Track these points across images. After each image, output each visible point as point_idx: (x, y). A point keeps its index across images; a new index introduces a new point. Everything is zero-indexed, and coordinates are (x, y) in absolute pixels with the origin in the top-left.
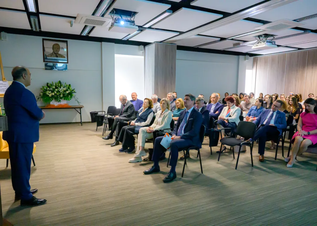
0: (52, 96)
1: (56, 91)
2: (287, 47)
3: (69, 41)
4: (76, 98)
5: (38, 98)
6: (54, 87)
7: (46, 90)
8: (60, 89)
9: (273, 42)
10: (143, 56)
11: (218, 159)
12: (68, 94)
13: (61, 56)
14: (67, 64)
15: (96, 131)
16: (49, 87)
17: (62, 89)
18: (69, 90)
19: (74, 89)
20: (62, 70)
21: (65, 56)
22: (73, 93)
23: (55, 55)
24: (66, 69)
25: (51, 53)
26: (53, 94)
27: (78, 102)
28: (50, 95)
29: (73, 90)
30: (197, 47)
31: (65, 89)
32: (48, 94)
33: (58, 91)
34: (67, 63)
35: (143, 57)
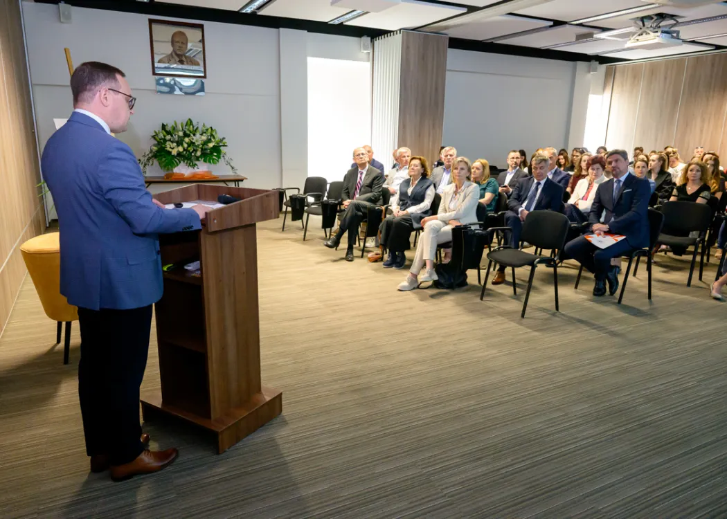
0: (179, 154)
1: (187, 143)
2: (694, 42)
3: (207, 24)
4: (227, 159)
5: (146, 158)
6: (181, 134)
7: (165, 141)
8: (194, 137)
9: (674, 32)
10: (368, 61)
11: (574, 285)
12: (212, 148)
13: (191, 61)
14: (204, 80)
15: (283, 230)
16: (168, 133)
17: (198, 139)
18: (213, 140)
19: (224, 138)
20: (193, 94)
21: (198, 60)
22: (221, 146)
23: (178, 59)
24: (202, 89)
25: (170, 52)
26: (181, 149)
27: (233, 168)
28: (174, 152)
29: (221, 141)
30: (490, 41)
31: (204, 138)
32: (170, 150)
33: (191, 144)
34: (205, 77)
35: (368, 65)
